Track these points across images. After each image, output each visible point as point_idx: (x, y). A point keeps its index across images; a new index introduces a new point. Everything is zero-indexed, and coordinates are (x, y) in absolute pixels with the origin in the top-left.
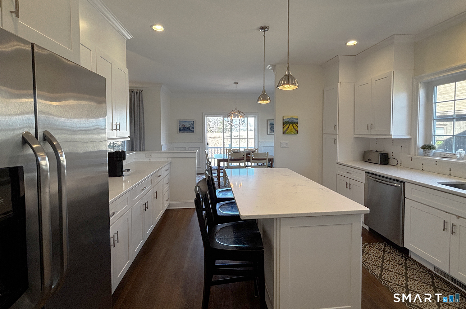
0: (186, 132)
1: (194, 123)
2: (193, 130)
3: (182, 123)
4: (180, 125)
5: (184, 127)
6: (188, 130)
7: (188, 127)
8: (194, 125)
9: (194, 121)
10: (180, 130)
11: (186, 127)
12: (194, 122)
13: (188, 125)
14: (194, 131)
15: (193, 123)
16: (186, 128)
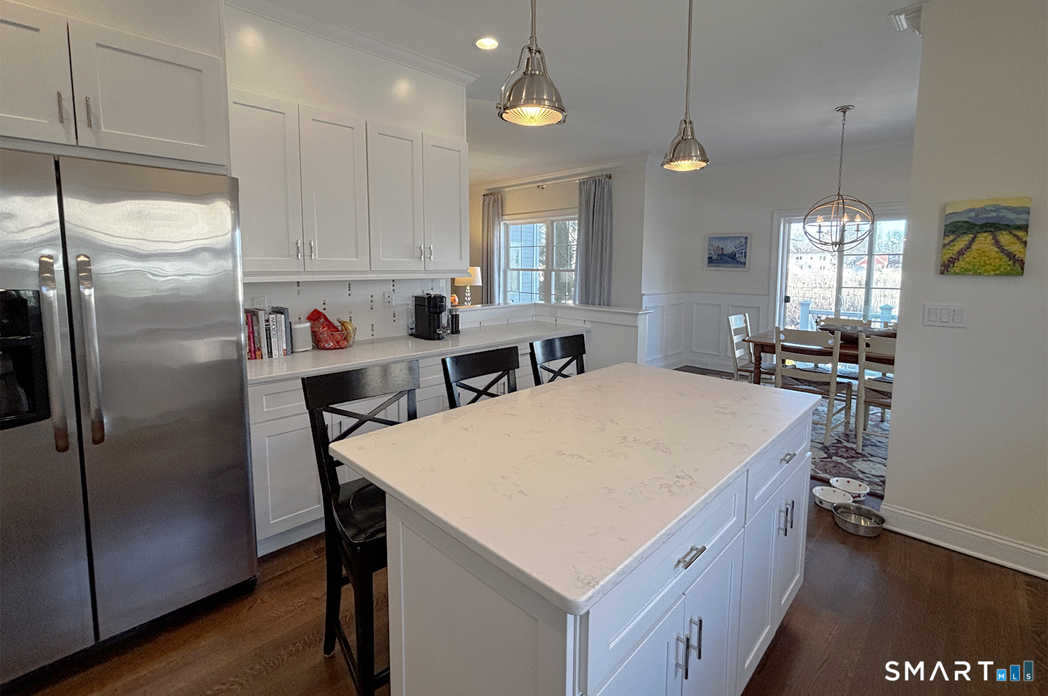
0: (723, 266)
1: (746, 242)
2: (742, 260)
3: (716, 243)
4: (712, 248)
5: (720, 253)
6: (729, 260)
7: (730, 252)
8: (746, 248)
9: (746, 235)
10: (711, 260)
11: (724, 252)
12: (746, 238)
13: (729, 248)
14: (745, 263)
15: (744, 240)
16: (724, 255)
